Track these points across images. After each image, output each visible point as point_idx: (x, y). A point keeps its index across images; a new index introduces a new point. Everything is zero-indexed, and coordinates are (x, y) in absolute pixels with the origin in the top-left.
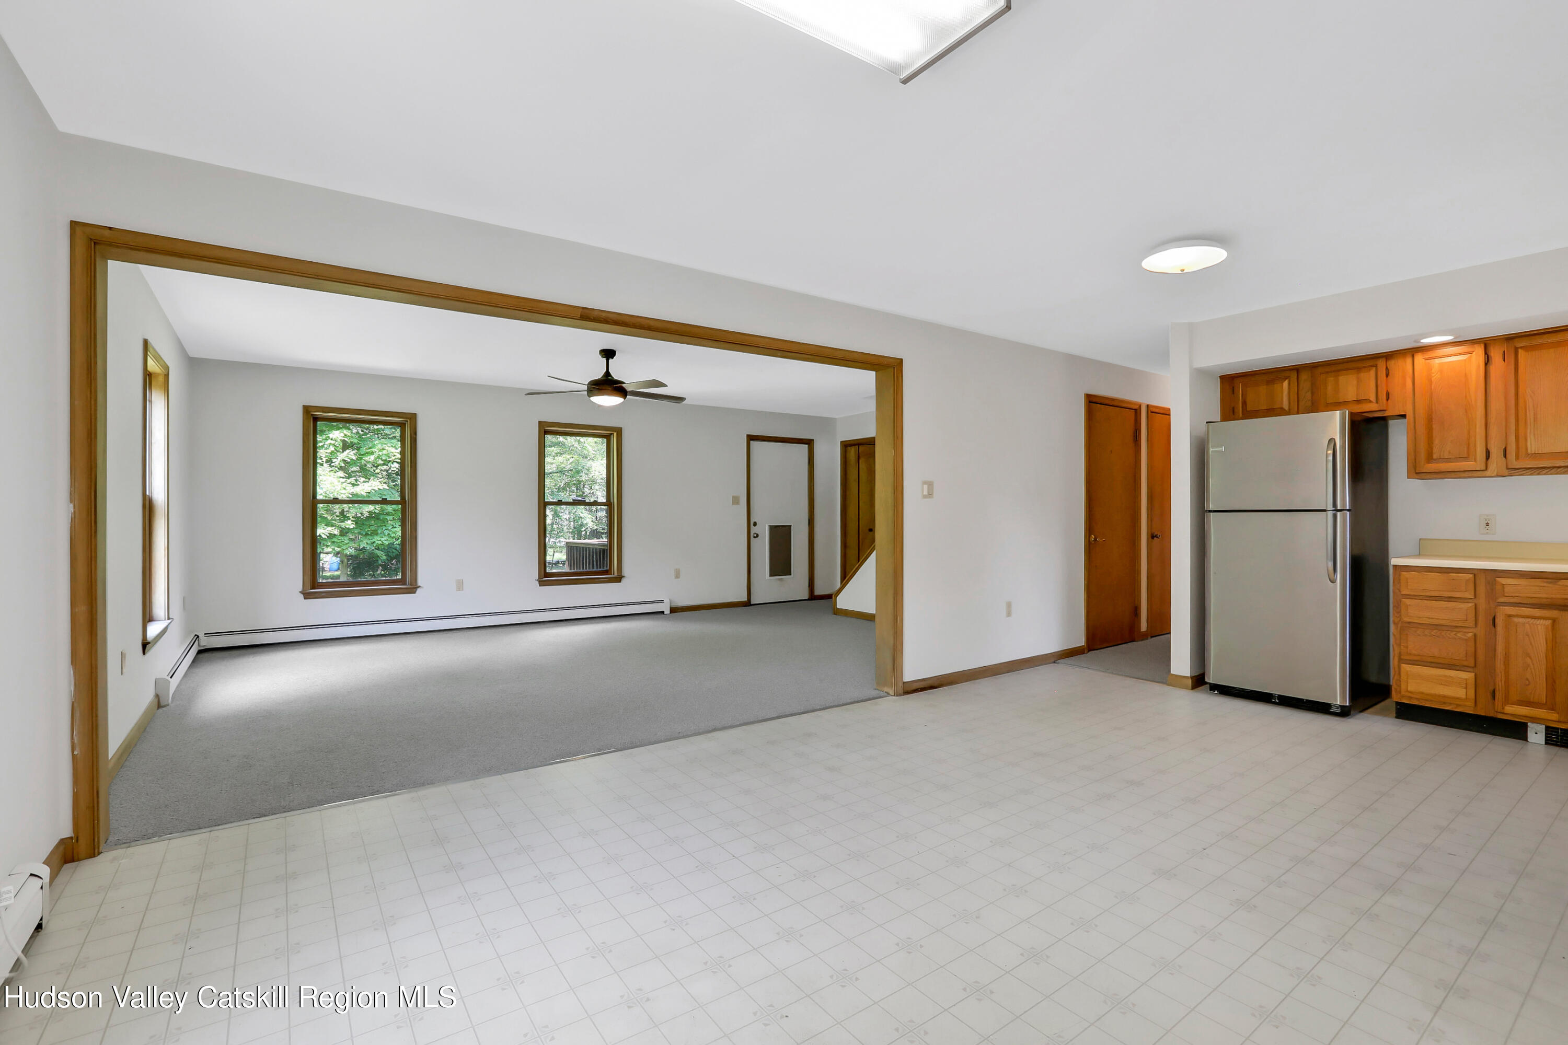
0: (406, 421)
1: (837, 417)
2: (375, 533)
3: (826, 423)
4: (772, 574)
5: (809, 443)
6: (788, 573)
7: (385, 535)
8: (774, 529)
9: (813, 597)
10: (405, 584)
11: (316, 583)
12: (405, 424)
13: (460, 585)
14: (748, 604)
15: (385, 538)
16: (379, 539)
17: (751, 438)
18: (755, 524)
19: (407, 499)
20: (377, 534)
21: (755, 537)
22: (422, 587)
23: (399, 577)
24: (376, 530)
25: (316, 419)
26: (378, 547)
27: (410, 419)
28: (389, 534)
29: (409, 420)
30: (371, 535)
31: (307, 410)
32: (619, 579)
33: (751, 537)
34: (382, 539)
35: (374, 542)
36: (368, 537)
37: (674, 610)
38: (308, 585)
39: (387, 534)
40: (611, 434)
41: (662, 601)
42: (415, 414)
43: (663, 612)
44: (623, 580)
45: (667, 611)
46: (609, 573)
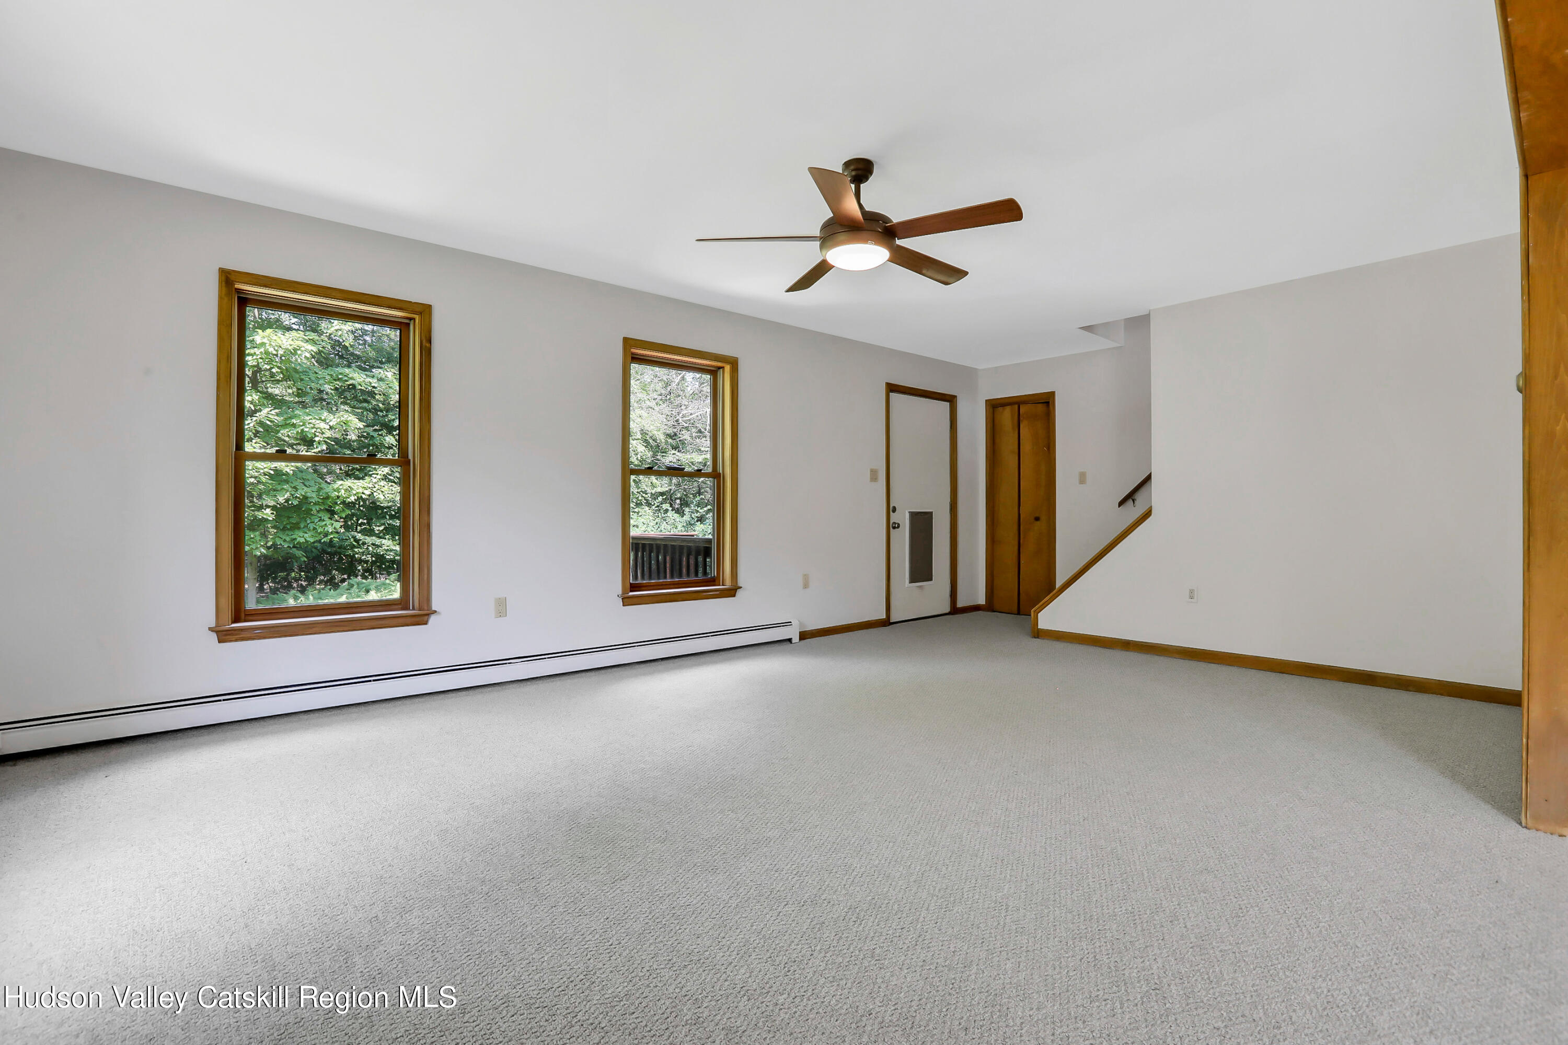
0: (410, 319)
1: (980, 366)
2: (296, 527)
3: (968, 374)
4: (913, 580)
5: (951, 400)
6: (929, 578)
7: (309, 530)
8: (914, 516)
9: (955, 610)
10: (407, 608)
11: (243, 610)
12: (408, 325)
13: (501, 607)
14: (886, 623)
15: (310, 534)
16: (301, 534)
17: (892, 388)
18: (894, 510)
19: (410, 457)
20: (299, 528)
21: (894, 528)
22: (439, 613)
23: (396, 595)
24: (298, 523)
25: (244, 301)
26: (300, 546)
27: (420, 313)
28: (314, 529)
29: (417, 317)
30: (291, 529)
31: (228, 278)
32: (732, 592)
33: (892, 526)
34: (306, 535)
35: (295, 539)
36: (287, 532)
37: (803, 636)
38: (228, 614)
39: (312, 528)
40: (719, 368)
41: (788, 624)
42: (430, 306)
43: (790, 640)
44: (739, 593)
45: (796, 639)
46: (716, 583)
